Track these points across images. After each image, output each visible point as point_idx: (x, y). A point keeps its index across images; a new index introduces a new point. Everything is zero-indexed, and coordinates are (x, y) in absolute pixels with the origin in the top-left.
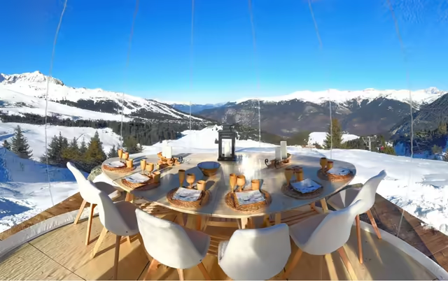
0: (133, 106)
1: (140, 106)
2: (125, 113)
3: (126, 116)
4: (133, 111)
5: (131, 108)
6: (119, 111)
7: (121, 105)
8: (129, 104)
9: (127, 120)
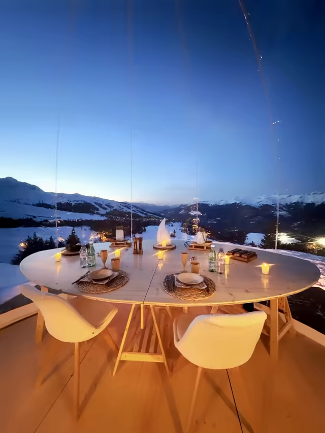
0: (106, 207)
1: (113, 207)
2: (101, 213)
3: (102, 215)
4: (108, 211)
5: (105, 209)
6: (96, 212)
7: (97, 206)
8: (104, 206)
9: (103, 218)
